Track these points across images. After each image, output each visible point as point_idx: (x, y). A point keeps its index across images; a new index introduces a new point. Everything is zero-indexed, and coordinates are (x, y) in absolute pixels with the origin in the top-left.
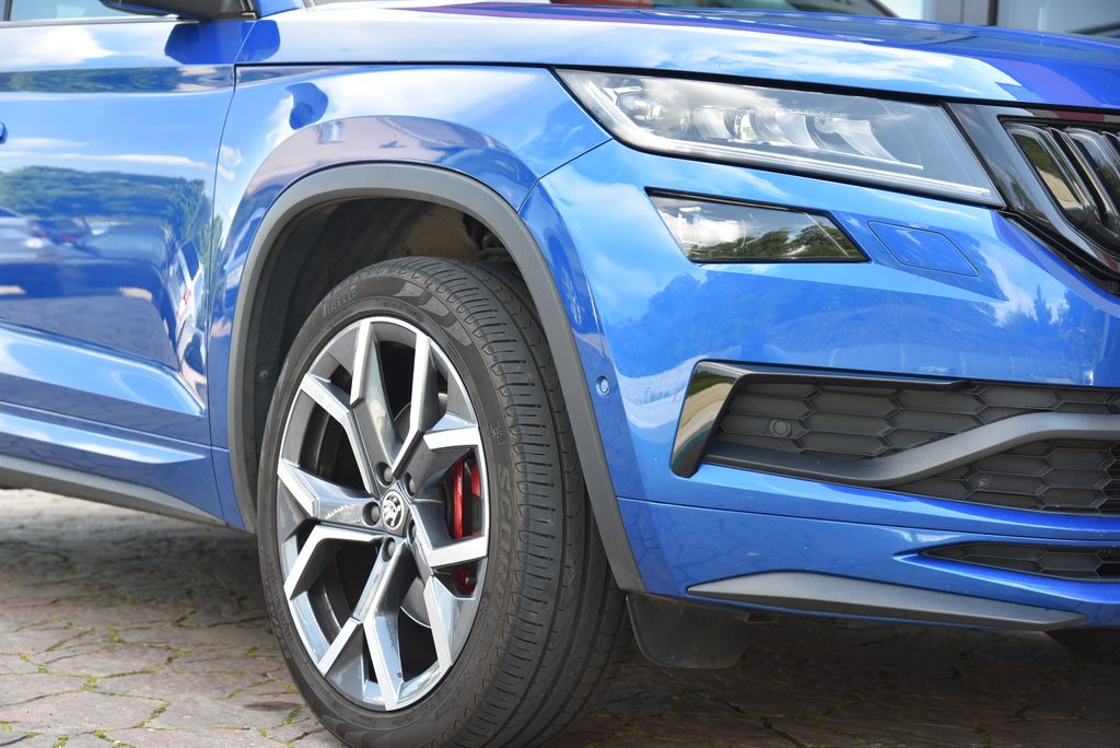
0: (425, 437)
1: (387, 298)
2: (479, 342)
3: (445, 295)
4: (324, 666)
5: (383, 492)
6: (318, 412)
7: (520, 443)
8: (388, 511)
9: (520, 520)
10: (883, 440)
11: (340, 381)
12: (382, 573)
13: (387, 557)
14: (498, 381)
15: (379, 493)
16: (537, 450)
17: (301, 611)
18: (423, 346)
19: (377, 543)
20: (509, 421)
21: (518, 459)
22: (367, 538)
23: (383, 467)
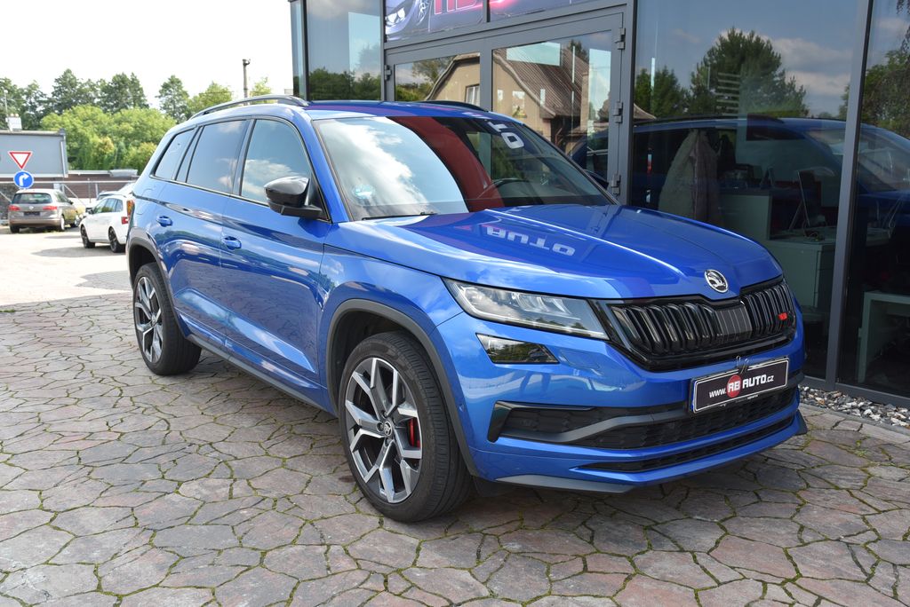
0: (399, 409)
1: (382, 352)
2: (417, 379)
3: (403, 358)
4: (366, 479)
5: (385, 420)
6: (358, 386)
7: (432, 420)
8: (387, 428)
9: (433, 449)
10: (567, 426)
11: (367, 377)
12: (386, 451)
13: (387, 445)
14: (424, 396)
15: (383, 420)
16: (439, 423)
17: (357, 456)
18: (396, 373)
19: (383, 439)
20: (428, 412)
21: (432, 426)
22: (379, 437)
23: (383, 412)
